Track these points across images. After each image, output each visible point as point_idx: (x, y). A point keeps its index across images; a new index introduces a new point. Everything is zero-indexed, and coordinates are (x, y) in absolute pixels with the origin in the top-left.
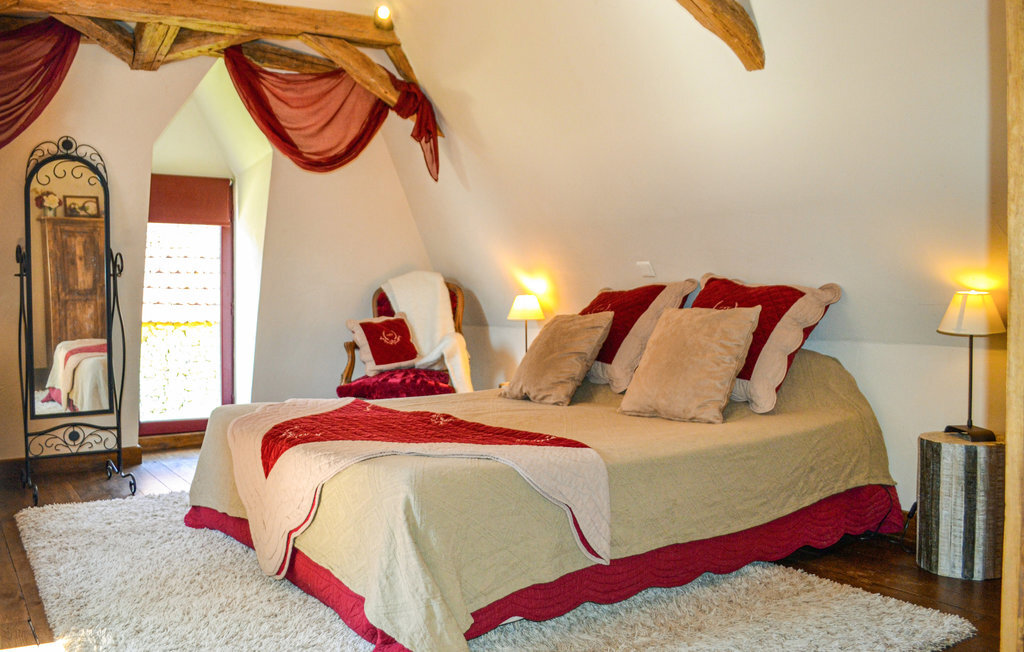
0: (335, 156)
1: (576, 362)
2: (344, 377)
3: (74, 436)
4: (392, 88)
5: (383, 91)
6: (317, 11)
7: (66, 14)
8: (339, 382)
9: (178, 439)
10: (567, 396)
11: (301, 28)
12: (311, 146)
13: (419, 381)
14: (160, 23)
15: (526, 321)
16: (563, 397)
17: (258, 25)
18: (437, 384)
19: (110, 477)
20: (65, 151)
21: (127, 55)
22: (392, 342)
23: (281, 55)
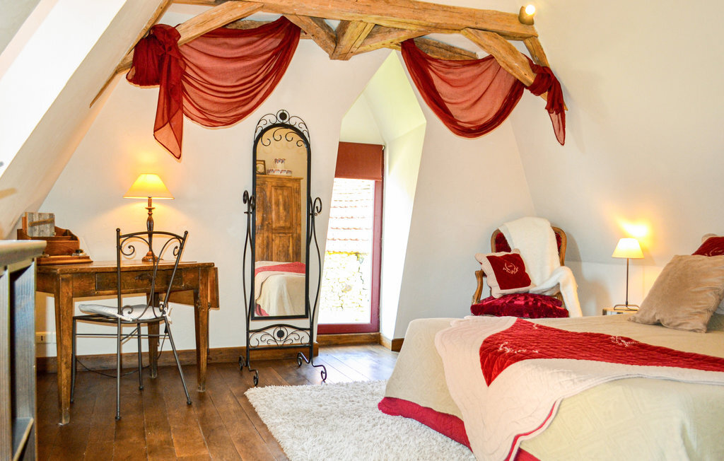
0: (484, 124)
1: (710, 295)
2: (476, 298)
3: (281, 334)
4: (530, 71)
5: (523, 73)
6: (477, 10)
7: (295, 14)
8: (470, 302)
9: (339, 338)
10: (704, 324)
11: (466, 23)
12: (466, 117)
13: (539, 304)
14: (361, 21)
15: (628, 259)
16: (701, 326)
17: (434, 21)
18: (554, 307)
19: (300, 366)
20: (282, 121)
21: (330, 48)
22: (512, 272)
23: (440, 48)
